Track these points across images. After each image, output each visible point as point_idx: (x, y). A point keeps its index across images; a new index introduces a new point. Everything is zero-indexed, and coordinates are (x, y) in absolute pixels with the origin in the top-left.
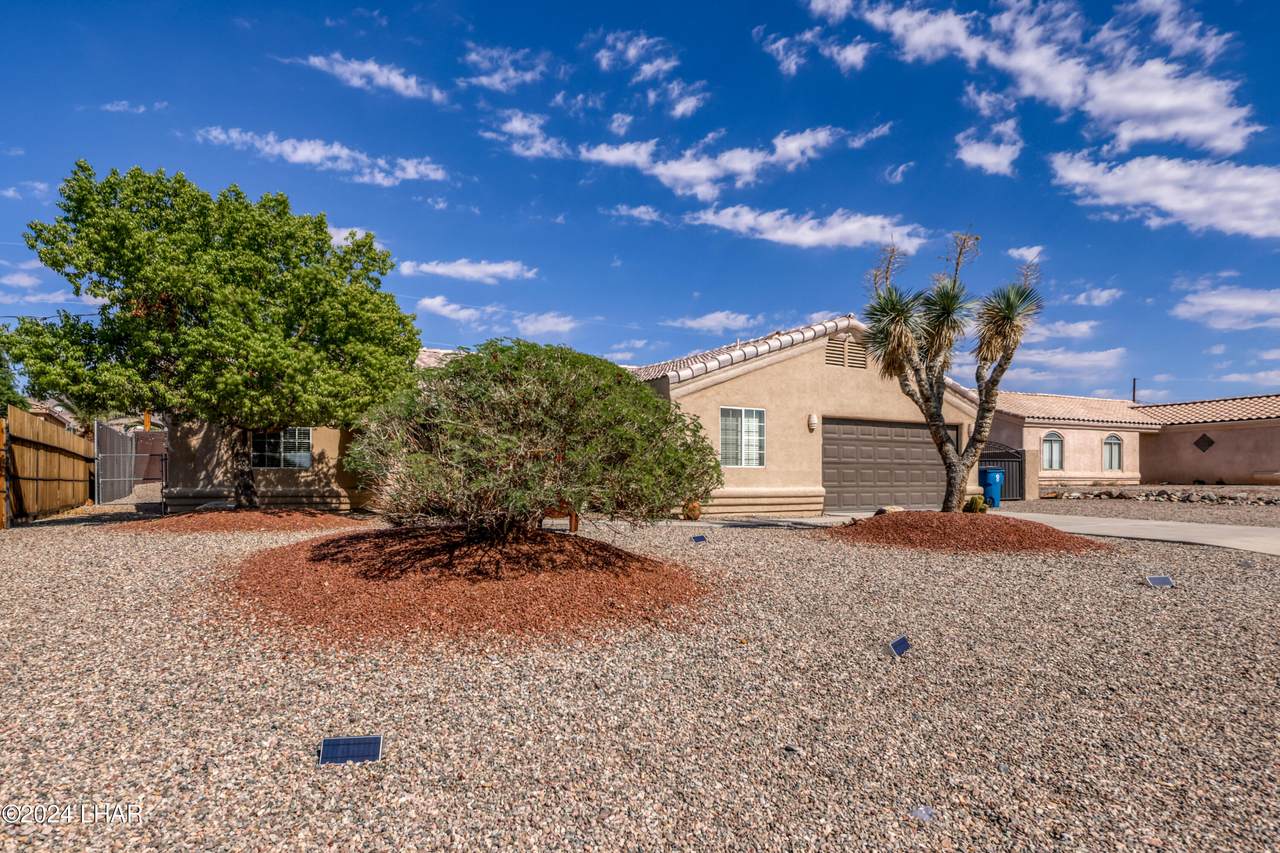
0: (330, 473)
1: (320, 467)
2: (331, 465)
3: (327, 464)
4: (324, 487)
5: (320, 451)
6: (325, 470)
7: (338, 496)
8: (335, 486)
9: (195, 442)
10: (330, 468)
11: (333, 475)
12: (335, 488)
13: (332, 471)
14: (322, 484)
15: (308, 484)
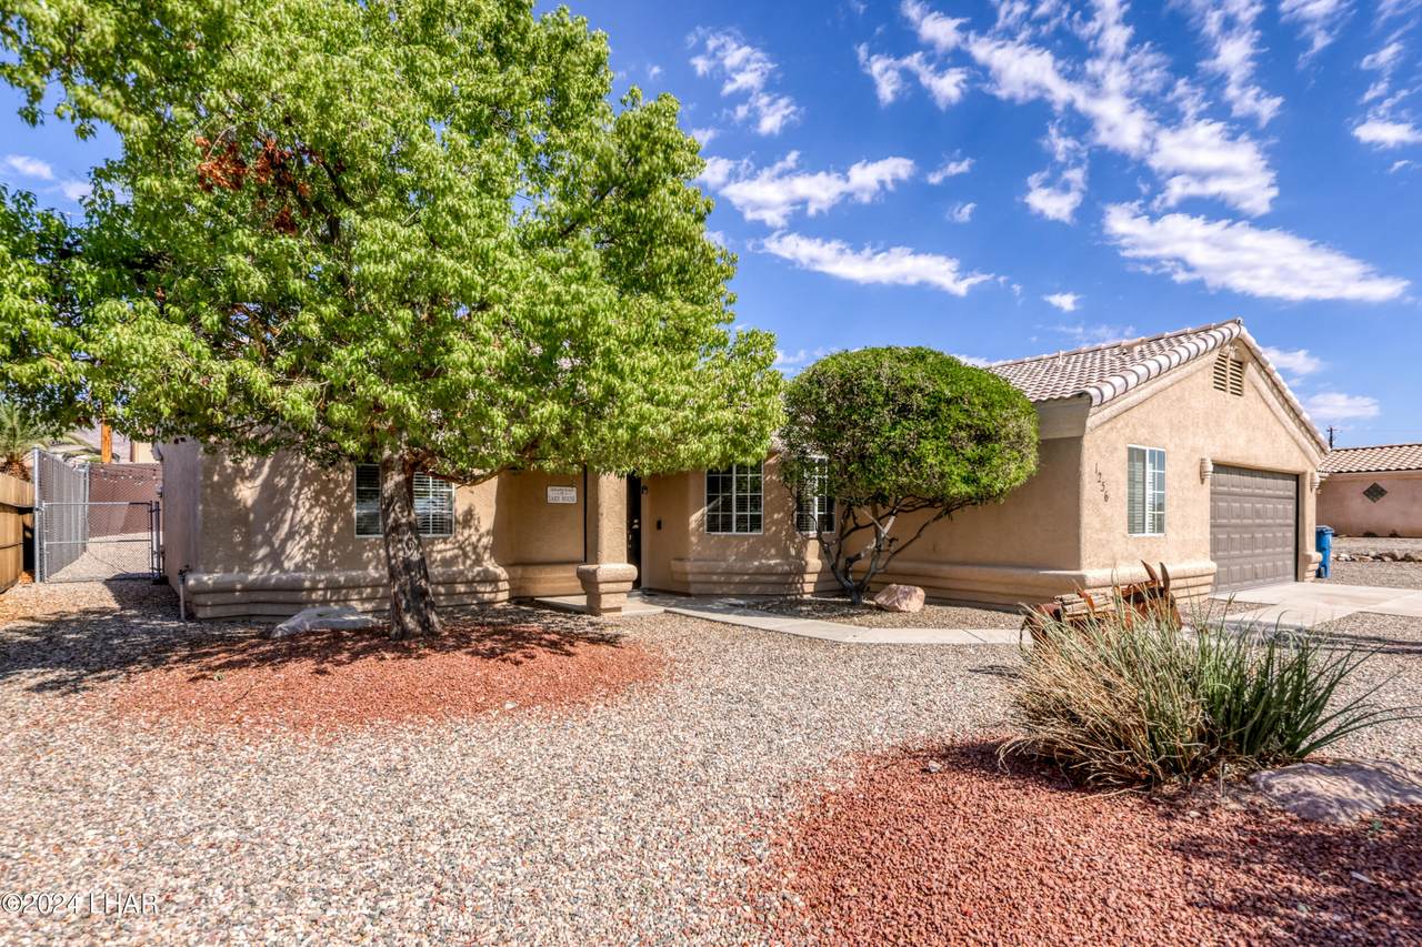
0: (481, 544)
1: (466, 534)
2: (483, 530)
3: (477, 530)
4: (472, 566)
5: (466, 508)
6: (474, 539)
7: (495, 580)
8: (490, 564)
9: (247, 492)
10: (481, 537)
11: (485, 548)
12: (491, 568)
13: (485, 541)
14: (469, 562)
15: (447, 563)
